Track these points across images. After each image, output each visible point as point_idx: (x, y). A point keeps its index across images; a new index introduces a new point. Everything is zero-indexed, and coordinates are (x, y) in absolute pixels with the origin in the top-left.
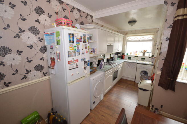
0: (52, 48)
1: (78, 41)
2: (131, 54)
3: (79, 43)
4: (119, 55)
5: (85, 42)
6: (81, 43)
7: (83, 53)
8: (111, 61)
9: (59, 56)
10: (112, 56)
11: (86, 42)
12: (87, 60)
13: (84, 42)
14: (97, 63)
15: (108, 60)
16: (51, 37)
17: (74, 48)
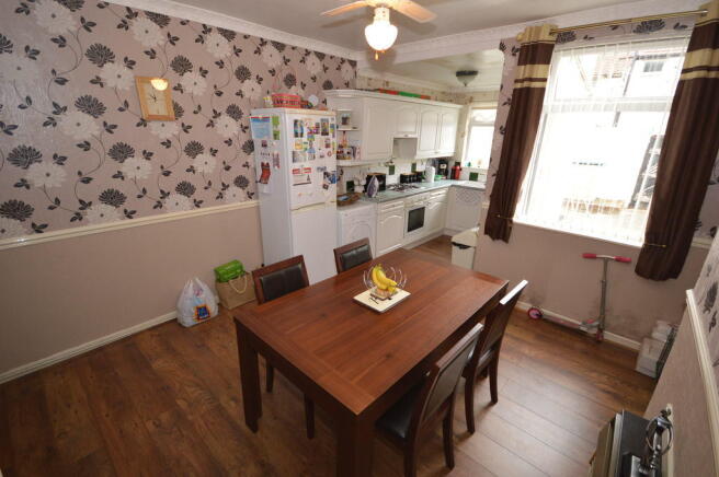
0: (264, 145)
1: (311, 133)
2: (480, 163)
3: (312, 137)
4: (444, 167)
5: (325, 133)
6: (318, 137)
7: (322, 157)
8: (414, 181)
9: (277, 162)
10: (419, 169)
11: (327, 134)
12: (329, 170)
13: (323, 134)
14: (364, 182)
15: (403, 178)
16: (264, 125)
17: (305, 146)
